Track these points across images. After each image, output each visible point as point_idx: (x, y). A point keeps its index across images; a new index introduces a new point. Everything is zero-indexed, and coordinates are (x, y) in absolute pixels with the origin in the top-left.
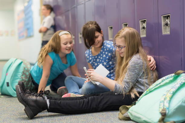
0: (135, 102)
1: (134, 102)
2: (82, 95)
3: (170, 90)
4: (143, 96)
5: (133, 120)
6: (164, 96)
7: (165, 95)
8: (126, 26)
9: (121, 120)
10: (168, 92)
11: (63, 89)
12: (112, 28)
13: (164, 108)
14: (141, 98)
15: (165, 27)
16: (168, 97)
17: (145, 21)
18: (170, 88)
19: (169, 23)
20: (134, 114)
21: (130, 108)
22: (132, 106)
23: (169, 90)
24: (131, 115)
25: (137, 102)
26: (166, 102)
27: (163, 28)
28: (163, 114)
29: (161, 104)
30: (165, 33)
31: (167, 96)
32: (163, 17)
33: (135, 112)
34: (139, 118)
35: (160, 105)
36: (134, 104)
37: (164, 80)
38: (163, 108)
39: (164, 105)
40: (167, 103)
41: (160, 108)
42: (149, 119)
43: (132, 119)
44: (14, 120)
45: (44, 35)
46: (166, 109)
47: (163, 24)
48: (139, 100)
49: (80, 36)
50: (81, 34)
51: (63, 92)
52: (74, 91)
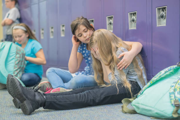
0: (137, 95)
2: (70, 89)
3: (178, 81)
4: (146, 88)
5: (140, 113)
6: (173, 88)
7: (173, 86)
8: (111, 19)
9: (126, 113)
10: (175, 83)
11: (45, 84)
12: (92, 21)
13: (176, 99)
14: (144, 90)
15: (159, 19)
16: (178, 88)
17: (135, 13)
18: (177, 80)
19: (165, 15)
20: (141, 106)
21: (132, 101)
22: (135, 99)
23: (176, 81)
24: (138, 108)
25: (139, 94)
26: (176, 93)
28: (177, 106)
29: (171, 95)
31: (176, 87)
32: (158, 9)
33: (142, 104)
34: (150, 110)
35: (170, 97)
36: (135, 97)
37: (167, 72)
38: (174, 100)
39: (175, 97)
40: (178, 94)
41: (171, 99)
42: (161, 111)
43: (138, 112)
44: (6, 117)
46: (178, 100)
47: (158, 16)
48: (143, 92)
49: (51, 30)
50: (52, 28)
51: (45, 86)
52: (60, 85)
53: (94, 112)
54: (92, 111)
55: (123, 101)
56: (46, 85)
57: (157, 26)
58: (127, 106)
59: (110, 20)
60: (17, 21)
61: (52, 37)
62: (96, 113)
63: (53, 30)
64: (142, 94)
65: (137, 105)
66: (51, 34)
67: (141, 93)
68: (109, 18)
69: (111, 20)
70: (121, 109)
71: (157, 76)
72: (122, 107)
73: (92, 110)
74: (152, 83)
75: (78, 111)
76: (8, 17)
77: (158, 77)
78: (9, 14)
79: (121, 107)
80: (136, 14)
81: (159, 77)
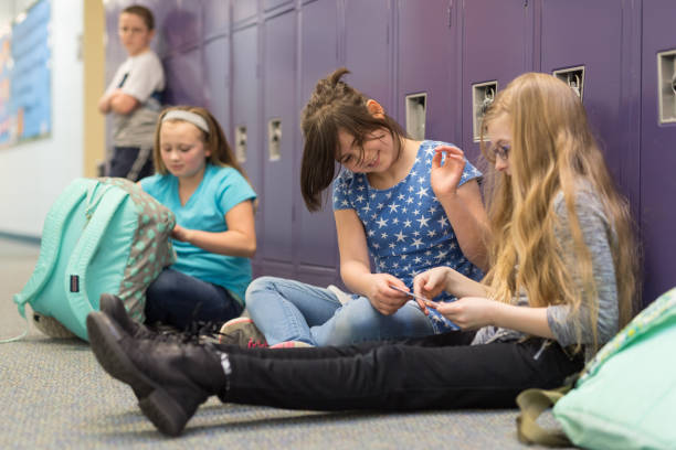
0: (578, 378)
1: (574, 377)
4: (611, 355)
8: (490, 93)
9: (530, 443)
11: (242, 327)
12: (421, 101)
14: (604, 361)
15: (669, 97)
17: (579, 73)
20: (589, 422)
21: (557, 399)
22: (565, 393)
24: (577, 426)
25: (584, 376)
27: (664, 100)
30: (667, 121)
32: (663, 57)
33: (591, 413)
34: (619, 438)
36: (570, 386)
43: (575, 442)
45: (122, 126)
47: (664, 83)
48: (597, 370)
49: (272, 132)
50: (277, 124)
51: (244, 336)
52: (295, 334)
53: (414, 435)
54: (406, 433)
55: (521, 399)
56: (247, 332)
57: (663, 120)
58: (535, 418)
59: (484, 99)
60: (154, 103)
61: (274, 158)
62: (418, 438)
63: (279, 132)
64: (594, 374)
65: (574, 415)
66: (272, 146)
67: (592, 371)
68: (481, 89)
69: (487, 99)
70: (515, 429)
71: (655, 309)
72: (519, 421)
73: (407, 429)
74: (634, 336)
75: (356, 431)
76: (121, 85)
77: (656, 313)
78: (126, 76)
79: (514, 423)
80: (580, 78)
81: (662, 314)
